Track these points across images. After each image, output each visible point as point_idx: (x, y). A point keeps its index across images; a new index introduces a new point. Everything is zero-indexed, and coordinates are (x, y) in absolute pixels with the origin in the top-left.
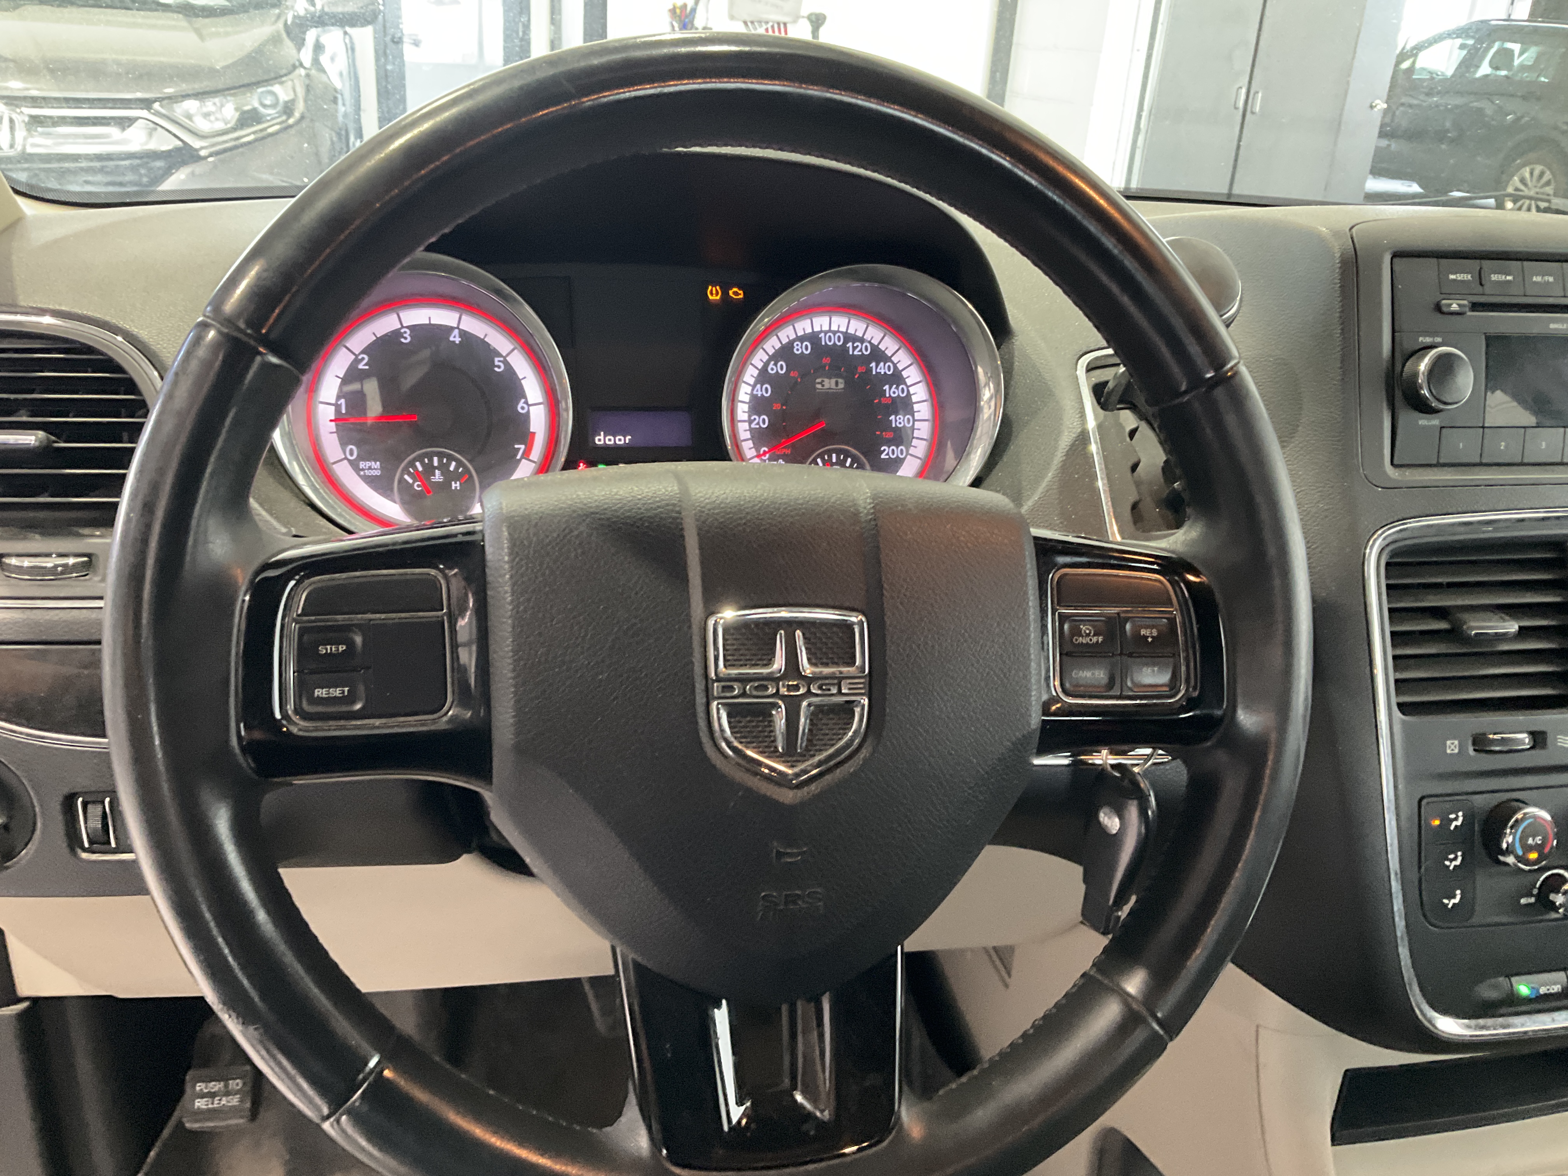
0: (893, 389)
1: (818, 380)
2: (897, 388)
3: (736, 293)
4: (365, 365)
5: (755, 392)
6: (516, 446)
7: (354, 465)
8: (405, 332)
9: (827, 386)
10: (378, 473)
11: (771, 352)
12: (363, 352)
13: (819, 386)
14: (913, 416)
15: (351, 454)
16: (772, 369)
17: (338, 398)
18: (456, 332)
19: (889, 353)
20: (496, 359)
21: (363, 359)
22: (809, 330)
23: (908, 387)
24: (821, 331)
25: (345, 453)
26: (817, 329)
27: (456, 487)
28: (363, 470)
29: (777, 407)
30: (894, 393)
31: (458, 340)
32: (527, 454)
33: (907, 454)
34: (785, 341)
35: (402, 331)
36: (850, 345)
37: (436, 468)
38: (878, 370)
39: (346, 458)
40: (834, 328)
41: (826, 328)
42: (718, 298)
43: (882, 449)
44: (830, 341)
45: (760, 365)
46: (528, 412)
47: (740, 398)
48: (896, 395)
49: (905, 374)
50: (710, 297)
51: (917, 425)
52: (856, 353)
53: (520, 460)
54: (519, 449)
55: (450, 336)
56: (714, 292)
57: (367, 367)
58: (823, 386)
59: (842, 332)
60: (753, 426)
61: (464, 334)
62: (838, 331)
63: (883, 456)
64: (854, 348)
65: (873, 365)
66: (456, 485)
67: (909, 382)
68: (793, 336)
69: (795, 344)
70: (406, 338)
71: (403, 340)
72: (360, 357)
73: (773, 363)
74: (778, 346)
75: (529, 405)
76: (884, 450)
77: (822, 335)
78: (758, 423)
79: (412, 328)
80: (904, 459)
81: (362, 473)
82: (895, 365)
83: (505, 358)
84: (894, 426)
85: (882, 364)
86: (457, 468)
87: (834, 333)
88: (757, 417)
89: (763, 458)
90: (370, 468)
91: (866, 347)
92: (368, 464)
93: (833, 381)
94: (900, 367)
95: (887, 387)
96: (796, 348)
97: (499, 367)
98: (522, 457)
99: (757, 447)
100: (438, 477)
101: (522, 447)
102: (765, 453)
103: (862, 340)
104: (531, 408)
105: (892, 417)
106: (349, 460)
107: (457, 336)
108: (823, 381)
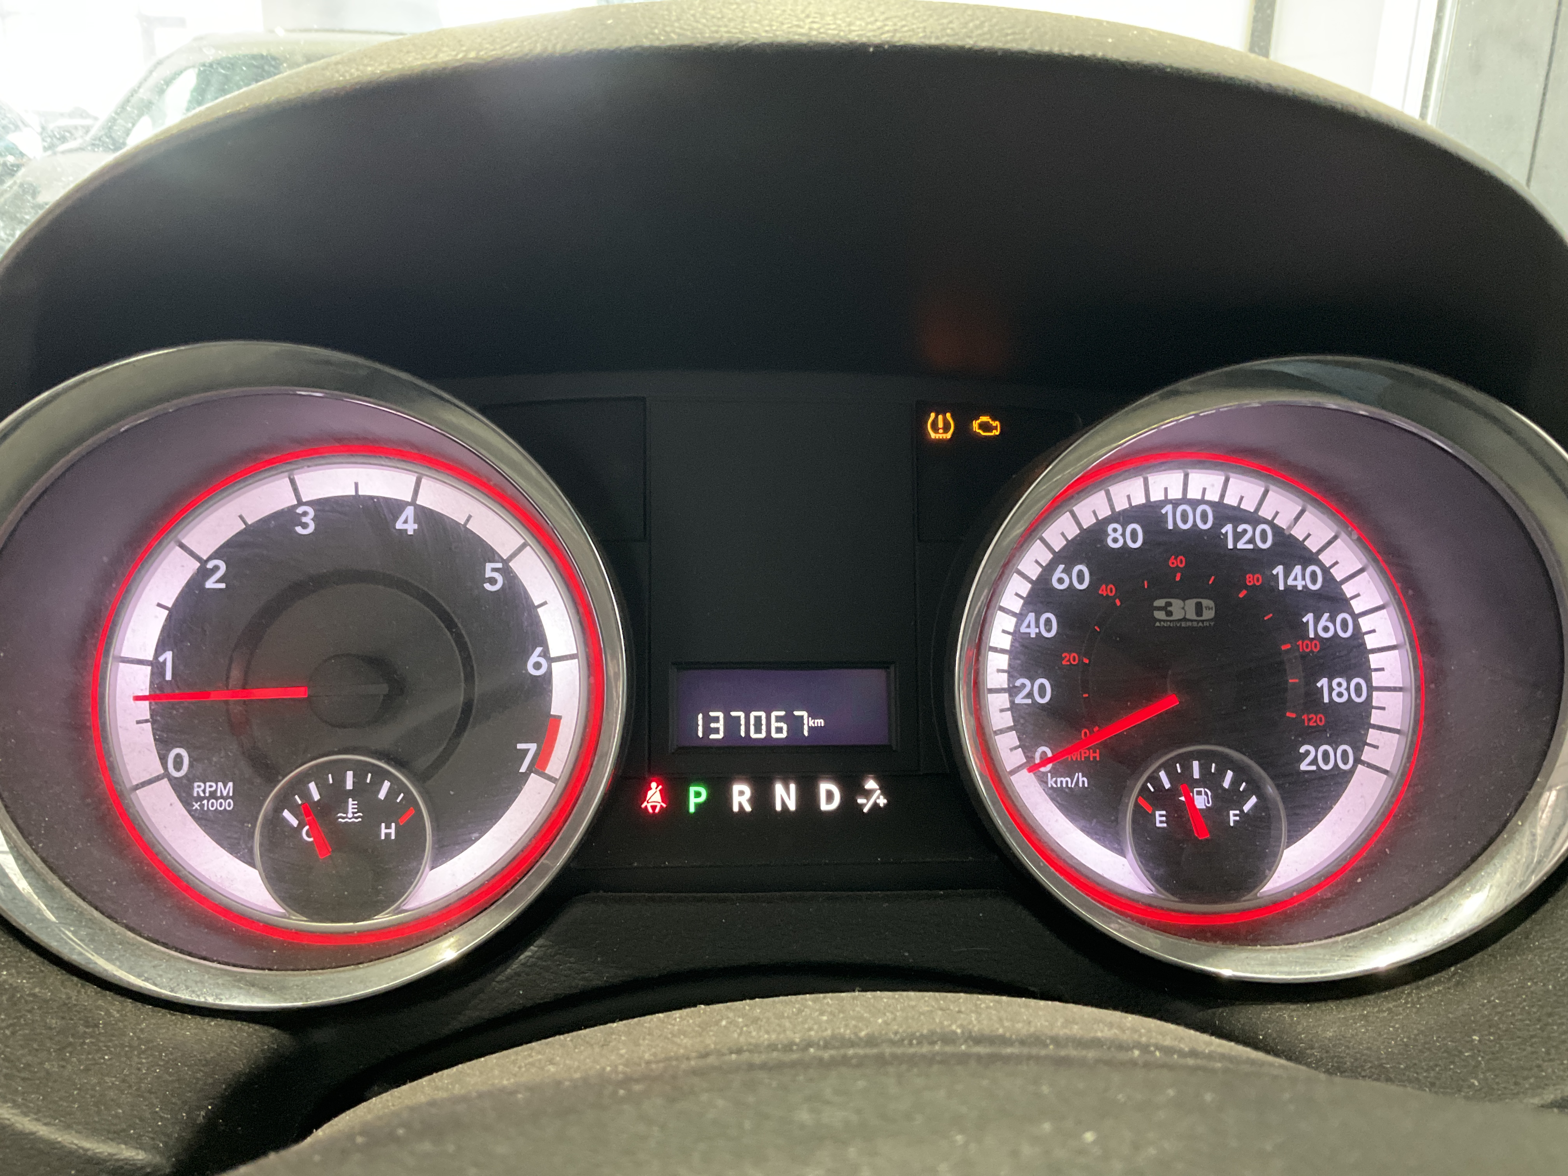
0: (1323, 622)
1: (1159, 603)
2: (1332, 619)
3: (985, 427)
4: (219, 581)
5: (1023, 629)
6: (520, 746)
7: (182, 789)
8: (305, 514)
9: (1177, 615)
10: (228, 805)
11: (1058, 544)
12: (216, 555)
13: (1160, 615)
14: (1369, 681)
15: (178, 764)
16: (1061, 581)
17: (161, 647)
18: (409, 511)
19: (1313, 545)
20: (489, 566)
21: (216, 568)
22: (1139, 499)
23: (1356, 617)
24: (1166, 501)
25: (164, 764)
26: (1157, 496)
27: (388, 835)
28: (199, 799)
29: (1070, 658)
30: (1326, 629)
31: (411, 528)
32: (540, 764)
33: (1358, 761)
34: (1088, 521)
35: (300, 510)
36: (1228, 528)
37: (351, 794)
38: (1290, 582)
39: (167, 775)
40: (1194, 494)
41: (1175, 494)
42: (949, 436)
43: (1302, 750)
44: (1185, 521)
45: (1034, 572)
46: (549, 673)
47: (993, 643)
48: (1330, 634)
49: (1349, 589)
50: (933, 435)
51: (1378, 698)
52: (1240, 546)
53: (526, 775)
54: (526, 751)
55: (396, 519)
56: (941, 424)
57: (222, 586)
58: (1169, 614)
59: (1210, 503)
60: (1019, 700)
61: (425, 516)
62: (1202, 501)
63: (1304, 767)
64: (1237, 537)
65: (1279, 570)
66: (388, 831)
67: (1358, 606)
68: (1104, 512)
69: (1110, 529)
70: (305, 526)
71: (299, 530)
72: (210, 565)
73: (1062, 567)
74: (1073, 532)
75: (551, 660)
76: (1308, 753)
77: (1168, 508)
78: (1030, 695)
79: (319, 505)
80: (1352, 772)
81: (196, 806)
82: (1326, 571)
83: (505, 562)
84: (1326, 700)
85: (1298, 569)
86: (392, 794)
87: (1194, 503)
88: (1027, 682)
89: (1043, 769)
90: (213, 795)
91: (1264, 533)
92: (210, 787)
93: (1191, 603)
94: (1338, 574)
95: (1309, 618)
96: (1112, 535)
97: (493, 581)
98: (530, 770)
99: (1027, 747)
100: (351, 813)
101: (532, 747)
102: (1045, 761)
103: (1254, 519)
104: (555, 666)
105: (1323, 682)
106: (171, 779)
107: (411, 520)
108: (1169, 604)
